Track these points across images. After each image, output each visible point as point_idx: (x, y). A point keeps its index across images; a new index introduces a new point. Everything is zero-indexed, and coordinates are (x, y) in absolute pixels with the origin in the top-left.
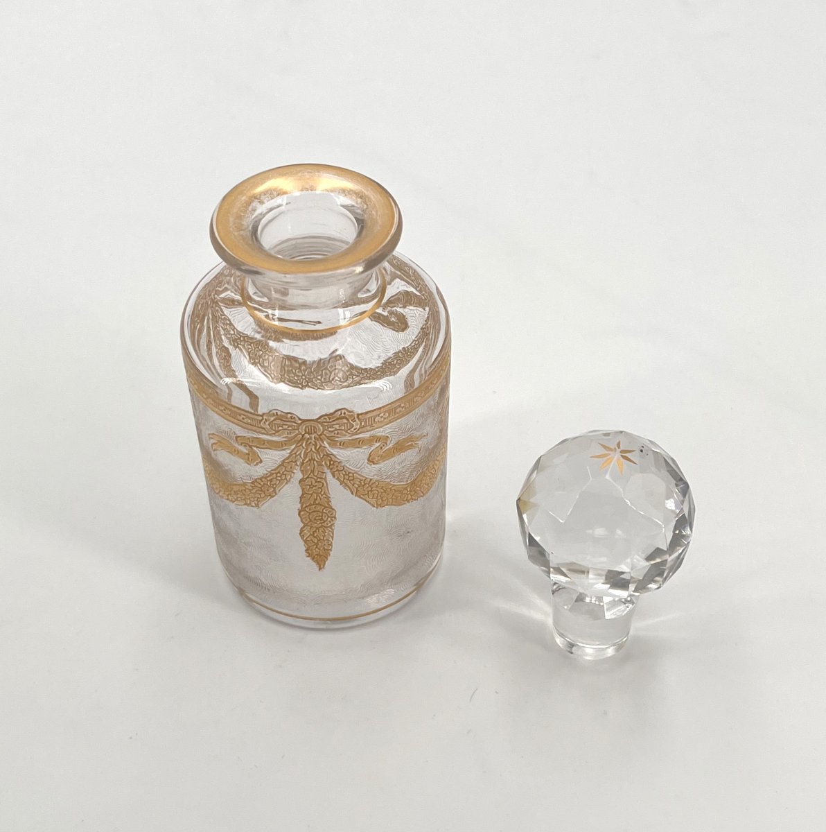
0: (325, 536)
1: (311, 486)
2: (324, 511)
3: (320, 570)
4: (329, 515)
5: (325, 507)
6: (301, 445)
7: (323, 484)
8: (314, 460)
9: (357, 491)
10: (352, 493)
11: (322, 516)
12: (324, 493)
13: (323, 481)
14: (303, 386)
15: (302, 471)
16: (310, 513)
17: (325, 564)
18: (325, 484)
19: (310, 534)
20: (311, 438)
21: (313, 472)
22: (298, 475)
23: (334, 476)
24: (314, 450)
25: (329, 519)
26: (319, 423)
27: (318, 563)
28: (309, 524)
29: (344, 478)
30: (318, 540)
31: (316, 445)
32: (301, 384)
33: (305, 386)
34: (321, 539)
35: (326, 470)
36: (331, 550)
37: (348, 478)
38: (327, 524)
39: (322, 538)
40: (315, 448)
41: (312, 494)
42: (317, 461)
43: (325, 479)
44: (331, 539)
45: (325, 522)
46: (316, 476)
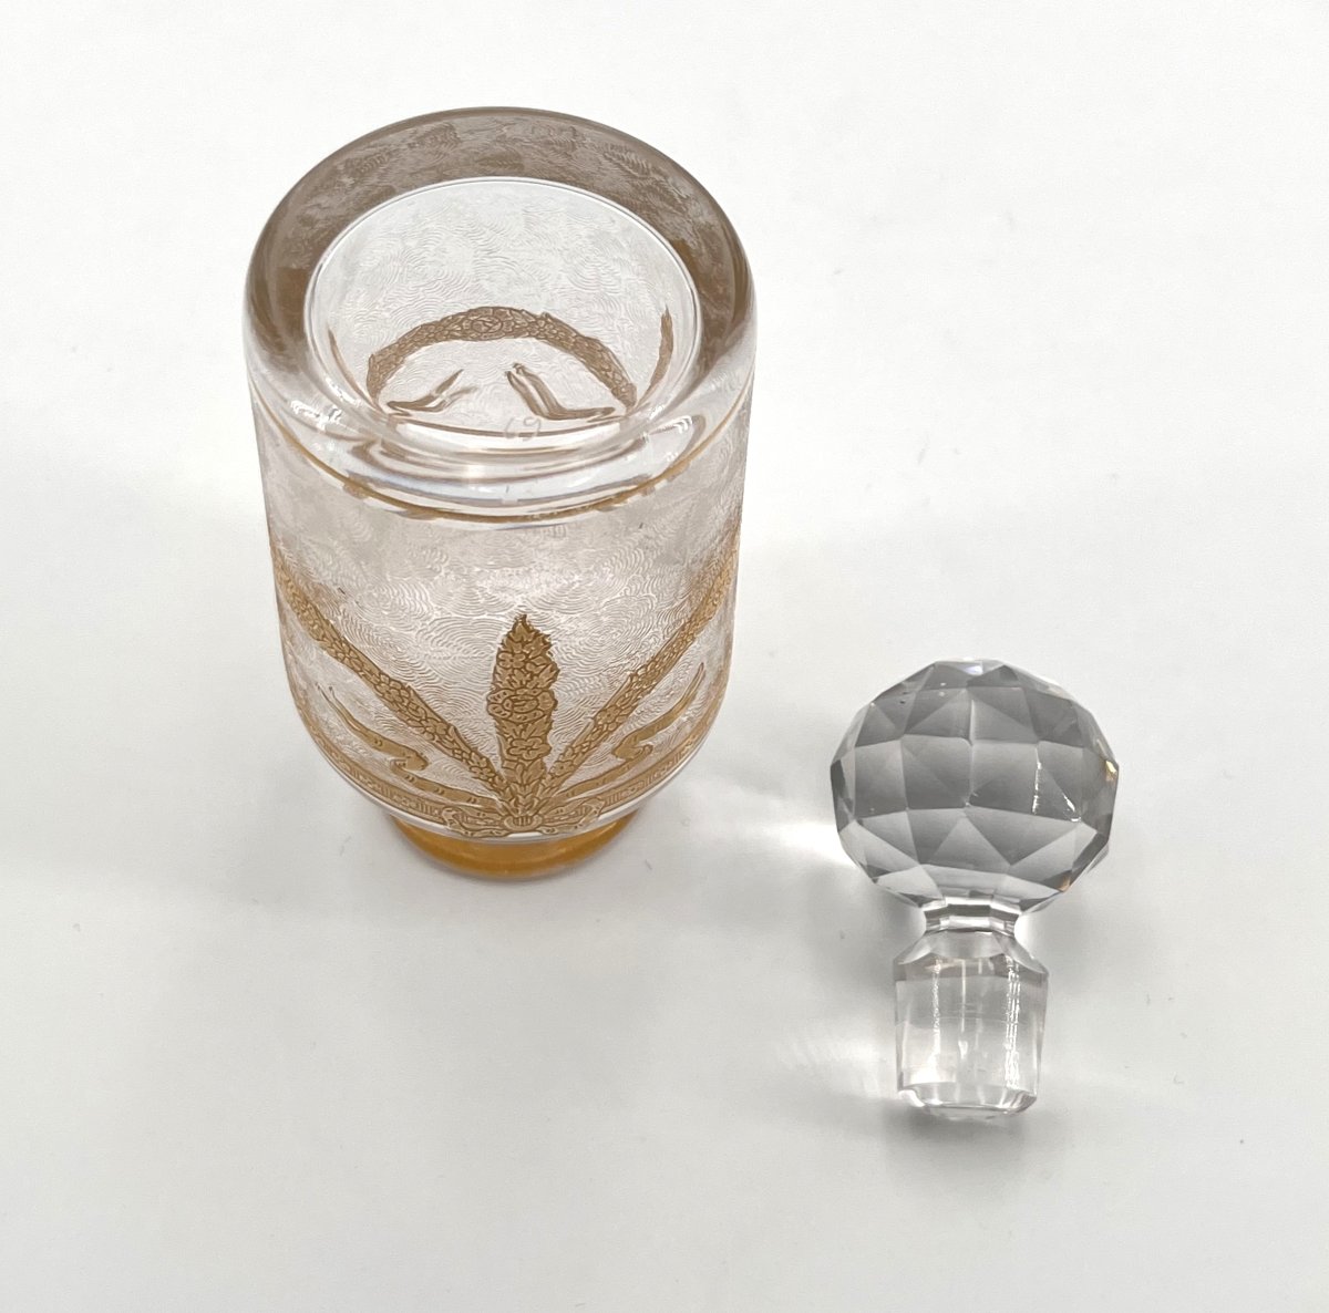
0: (510, 676)
1: (529, 749)
2: (509, 714)
3: (525, 616)
4: (500, 708)
5: (506, 720)
6: (540, 801)
7: (508, 752)
8: (520, 785)
9: (446, 731)
10: (455, 729)
11: (513, 707)
12: (507, 739)
13: (507, 756)
14: (545, 320)
15: (543, 766)
16: (536, 708)
17: (514, 628)
18: (504, 752)
19: (538, 675)
20: (524, 811)
21: (525, 769)
22: (549, 762)
23: (488, 760)
24: (520, 797)
25: (500, 701)
26: (507, 829)
27: (527, 627)
28: (538, 691)
29: (470, 755)
30: (524, 667)
31: (516, 804)
32: (547, 323)
33: (541, 318)
34: (519, 669)
35: (502, 772)
36: (500, 652)
37: (464, 751)
38: (505, 694)
39: (516, 671)
40: (518, 799)
41: (530, 737)
42: (517, 783)
43: (504, 759)
44: (499, 670)
45: (509, 698)
46: (519, 763)
